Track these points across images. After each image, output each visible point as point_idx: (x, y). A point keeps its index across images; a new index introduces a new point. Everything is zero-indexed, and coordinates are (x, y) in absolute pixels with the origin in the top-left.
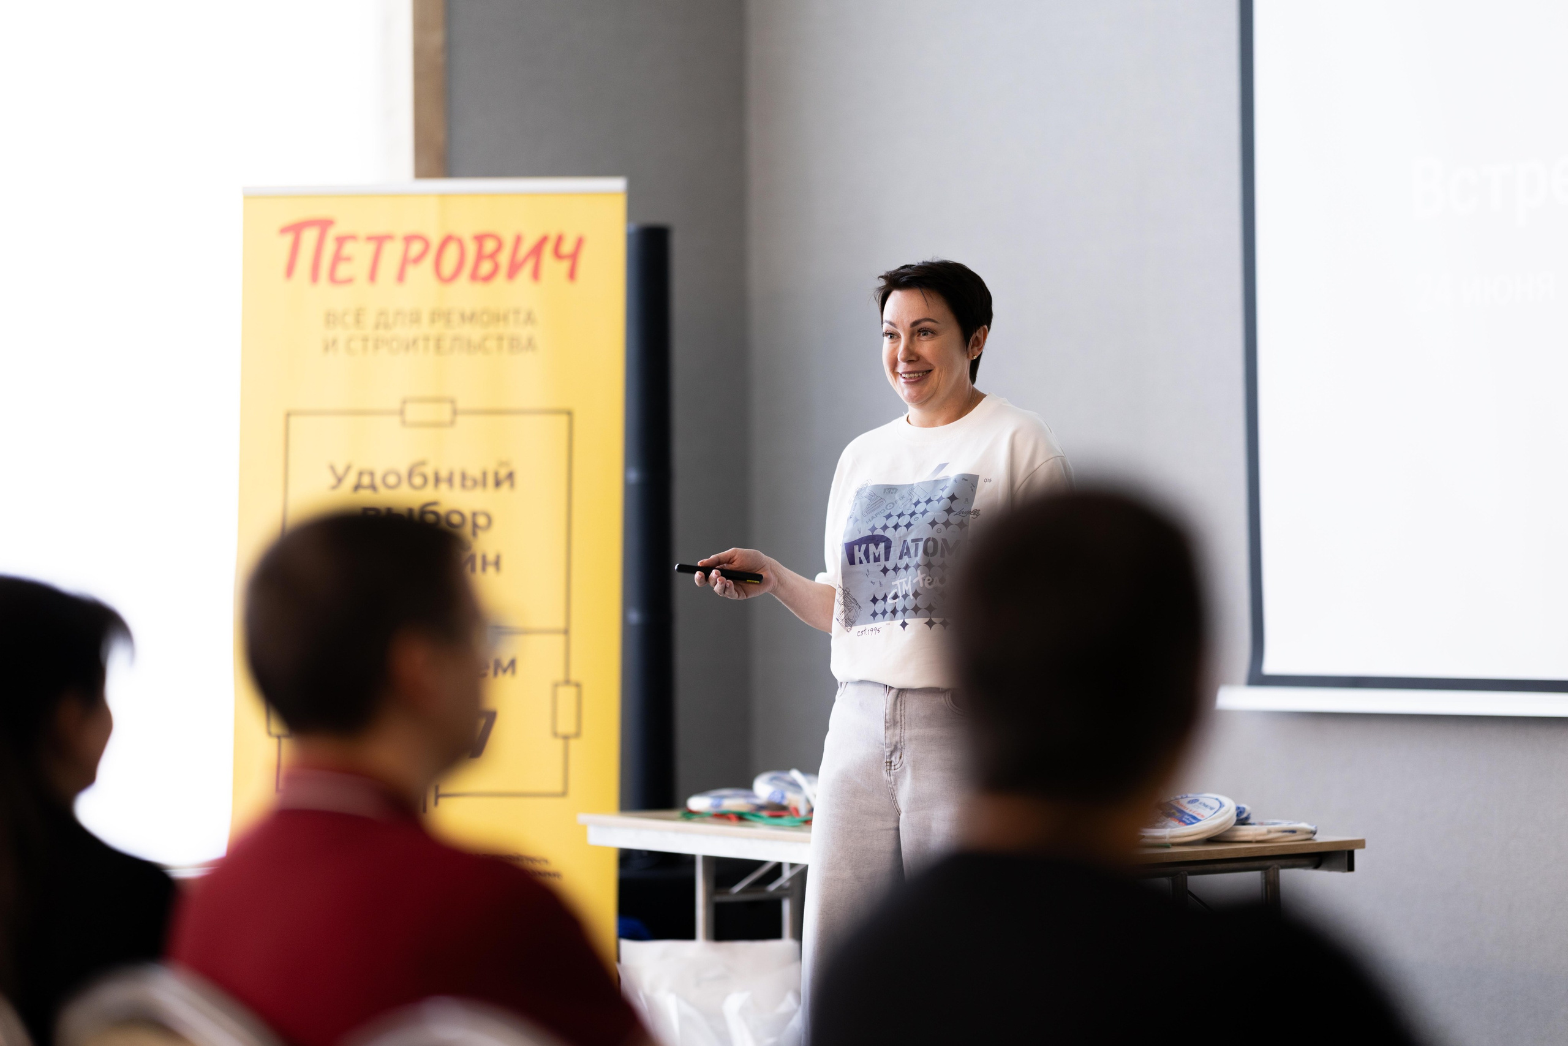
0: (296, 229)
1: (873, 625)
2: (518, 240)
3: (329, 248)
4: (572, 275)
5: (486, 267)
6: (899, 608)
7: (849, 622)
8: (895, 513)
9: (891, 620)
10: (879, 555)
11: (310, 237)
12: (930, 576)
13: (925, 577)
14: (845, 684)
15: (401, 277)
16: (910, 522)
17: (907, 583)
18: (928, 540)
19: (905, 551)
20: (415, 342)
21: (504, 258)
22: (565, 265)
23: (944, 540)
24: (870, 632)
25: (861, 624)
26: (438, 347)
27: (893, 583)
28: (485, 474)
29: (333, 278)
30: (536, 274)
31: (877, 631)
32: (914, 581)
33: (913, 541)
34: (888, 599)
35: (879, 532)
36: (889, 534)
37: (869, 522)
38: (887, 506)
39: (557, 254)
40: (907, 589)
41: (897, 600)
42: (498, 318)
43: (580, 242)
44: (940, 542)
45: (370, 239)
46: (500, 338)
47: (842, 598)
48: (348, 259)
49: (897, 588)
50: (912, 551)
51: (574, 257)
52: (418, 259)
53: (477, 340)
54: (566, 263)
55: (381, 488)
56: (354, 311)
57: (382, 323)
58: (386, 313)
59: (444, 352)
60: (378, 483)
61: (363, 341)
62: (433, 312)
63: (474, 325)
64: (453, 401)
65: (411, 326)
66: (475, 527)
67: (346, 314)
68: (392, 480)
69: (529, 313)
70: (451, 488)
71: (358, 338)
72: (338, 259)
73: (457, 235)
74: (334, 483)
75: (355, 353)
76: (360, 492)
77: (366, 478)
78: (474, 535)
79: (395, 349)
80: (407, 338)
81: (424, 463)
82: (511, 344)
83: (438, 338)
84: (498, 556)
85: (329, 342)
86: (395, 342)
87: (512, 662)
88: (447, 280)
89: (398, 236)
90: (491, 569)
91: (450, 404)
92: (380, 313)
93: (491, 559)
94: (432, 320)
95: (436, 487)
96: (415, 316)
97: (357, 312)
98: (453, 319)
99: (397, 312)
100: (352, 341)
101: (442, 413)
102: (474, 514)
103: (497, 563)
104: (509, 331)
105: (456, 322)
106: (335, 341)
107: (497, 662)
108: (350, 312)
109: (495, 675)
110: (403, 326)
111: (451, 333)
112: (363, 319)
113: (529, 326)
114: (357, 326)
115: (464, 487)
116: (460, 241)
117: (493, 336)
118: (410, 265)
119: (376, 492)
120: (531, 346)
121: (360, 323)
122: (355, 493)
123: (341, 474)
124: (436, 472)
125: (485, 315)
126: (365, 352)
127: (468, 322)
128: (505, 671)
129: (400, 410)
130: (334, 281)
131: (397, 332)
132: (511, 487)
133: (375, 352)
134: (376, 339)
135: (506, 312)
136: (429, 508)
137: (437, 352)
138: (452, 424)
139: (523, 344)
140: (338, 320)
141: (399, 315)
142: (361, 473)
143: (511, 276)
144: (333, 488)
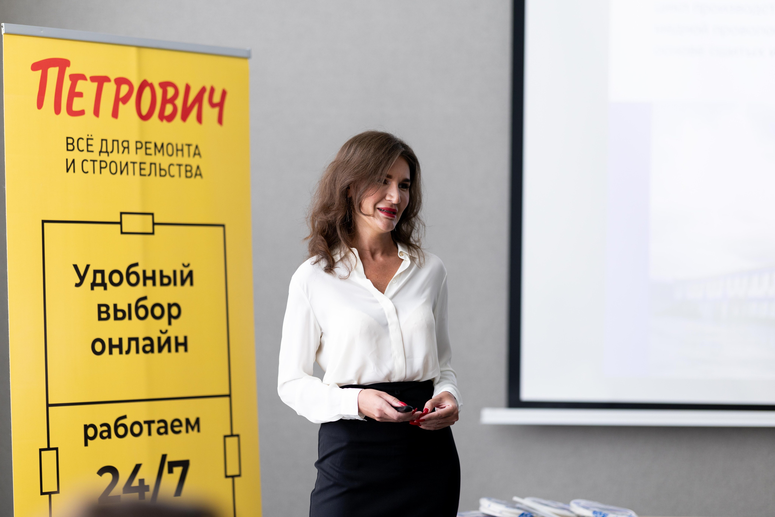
2: (188, 88)
3: (67, 84)
4: (220, 119)
15: (115, 114)
21: (179, 102)
22: (215, 112)
26: (141, 170)
29: (70, 110)
30: (199, 119)
39: (212, 103)
42: (178, 150)
43: (224, 93)
45: (94, 79)
46: (179, 166)
48: (80, 95)
51: (221, 105)
52: (125, 100)
53: (165, 166)
54: (216, 110)
55: (109, 285)
56: (85, 138)
57: (104, 149)
58: (106, 140)
59: (145, 175)
60: (107, 280)
61: (92, 163)
62: (137, 142)
63: (163, 154)
64: (152, 214)
65: (123, 152)
66: (170, 316)
67: (80, 140)
68: (116, 278)
69: (197, 147)
70: (154, 284)
71: (89, 160)
72: (73, 94)
73: (150, 81)
74: (78, 281)
75: (87, 172)
76: (95, 288)
77: (99, 276)
78: (170, 323)
79: (113, 171)
80: (121, 162)
81: (136, 265)
82: (186, 171)
83: (141, 163)
84: (186, 338)
85: (70, 162)
86: (113, 165)
87: (197, 421)
88: (145, 118)
89: (112, 79)
90: (181, 348)
91: (150, 217)
92: (102, 140)
93: (181, 340)
94: (137, 148)
95: (145, 284)
96: (125, 144)
97: (88, 139)
98: (150, 148)
99: (113, 141)
100: (85, 162)
101: (145, 224)
102: (170, 306)
103: (185, 344)
104: (185, 160)
105: (151, 151)
106: (73, 161)
107: (188, 421)
108: (83, 139)
109: (187, 431)
110: (118, 152)
111: (148, 160)
112: (91, 145)
113: (197, 157)
114: (88, 151)
115: (162, 284)
116: (151, 86)
117: (175, 163)
118: (121, 104)
119: (105, 288)
120: (198, 173)
121: (90, 148)
122: (92, 289)
123: (82, 273)
124: (144, 272)
125: (170, 147)
126: (94, 172)
127: (159, 151)
128: (193, 428)
129: (119, 220)
130: (71, 113)
131: (114, 156)
132: (192, 284)
133: (101, 173)
134: (101, 161)
135: (182, 145)
136: (141, 303)
137: (141, 175)
138: (153, 233)
139: (194, 171)
140: (75, 144)
141: (115, 143)
142: (95, 272)
143: (184, 118)
144: (77, 285)
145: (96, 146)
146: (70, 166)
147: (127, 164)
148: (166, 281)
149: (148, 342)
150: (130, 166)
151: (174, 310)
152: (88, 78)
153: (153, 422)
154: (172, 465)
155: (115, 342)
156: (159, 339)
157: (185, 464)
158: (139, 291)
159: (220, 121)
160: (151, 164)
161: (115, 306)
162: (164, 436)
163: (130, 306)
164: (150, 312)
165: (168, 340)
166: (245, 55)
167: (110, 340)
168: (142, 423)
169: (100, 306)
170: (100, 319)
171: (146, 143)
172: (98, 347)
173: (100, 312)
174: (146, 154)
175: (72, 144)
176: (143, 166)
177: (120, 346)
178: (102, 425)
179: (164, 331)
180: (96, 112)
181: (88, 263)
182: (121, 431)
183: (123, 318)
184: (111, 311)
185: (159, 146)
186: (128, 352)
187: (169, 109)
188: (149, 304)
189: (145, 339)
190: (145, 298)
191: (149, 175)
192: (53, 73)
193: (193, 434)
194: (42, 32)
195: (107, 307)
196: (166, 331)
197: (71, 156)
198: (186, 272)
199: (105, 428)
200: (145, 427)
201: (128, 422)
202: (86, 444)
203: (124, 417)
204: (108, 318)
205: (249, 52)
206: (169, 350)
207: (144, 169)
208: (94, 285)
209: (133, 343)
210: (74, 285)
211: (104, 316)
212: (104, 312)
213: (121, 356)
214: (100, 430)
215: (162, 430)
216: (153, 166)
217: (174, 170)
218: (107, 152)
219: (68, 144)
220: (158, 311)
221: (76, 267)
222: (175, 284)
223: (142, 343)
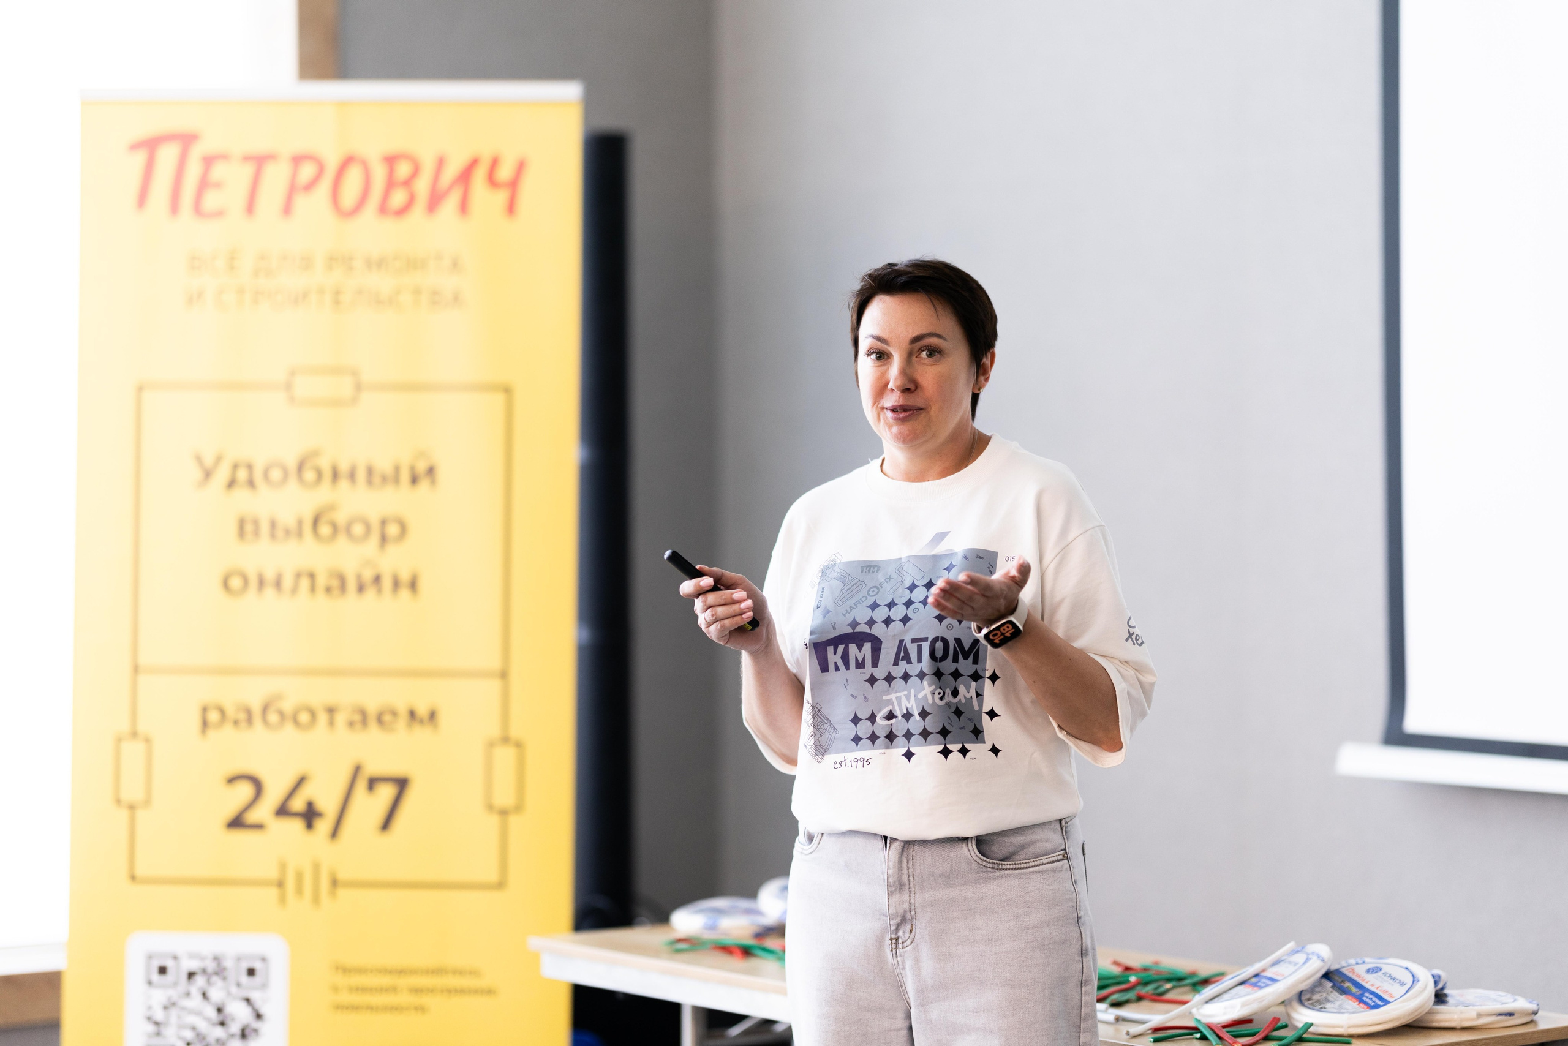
0: (151, 145)
1: (859, 754)
2: (441, 163)
3: (194, 171)
4: (511, 208)
5: (398, 198)
6: (900, 731)
7: (821, 749)
8: (883, 601)
9: (887, 747)
10: (864, 660)
11: (168, 155)
12: (940, 688)
13: (935, 689)
14: (820, 836)
15: (287, 209)
16: (906, 615)
17: (908, 698)
18: (936, 639)
19: (902, 654)
20: (305, 295)
21: (422, 186)
22: (501, 197)
23: (958, 641)
24: (854, 764)
25: (838, 752)
26: (337, 302)
27: (885, 698)
28: (397, 469)
29: (198, 209)
30: (464, 209)
31: (866, 763)
32: (920, 696)
33: (913, 641)
34: (878, 719)
35: (863, 628)
36: (878, 630)
37: (847, 615)
38: (869, 590)
39: (492, 181)
40: (909, 706)
41: (893, 721)
42: (414, 264)
43: (521, 167)
44: (952, 643)
45: (247, 158)
46: (417, 292)
47: (810, 717)
48: (218, 185)
49: (893, 705)
50: (913, 656)
51: (514, 185)
52: (310, 186)
54: (503, 193)
55: (261, 486)
58: (269, 255)
60: (258, 479)
61: (238, 291)
63: (383, 273)
64: (355, 372)
66: (384, 538)
68: (276, 475)
70: (353, 485)
71: (232, 288)
72: (206, 185)
73: (361, 155)
75: (227, 308)
76: (235, 490)
77: (242, 471)
78: (382, 549)
79: (280, 303)
80: (295, 289)
81: (317, 454)
82: (431, 298)
83: (335, 289)
84: (415, 574)
85: (194, 294)
86: (279, 294)
87: (433, 713)
88: (347, 214)
89: (284, 156)
90: (405, 592)
91: (351, 376)
93: (405, 577)
94: (329, 265)
95: (334, 484)
97: (230, 255)
101: (337, 387)
102: (385, 522)
103: (414, 585)
107: (412, 712)
109: (410, 729)
110: (291, 273)
111: (352, 282)
115: (369, 485)
116: (364, 163)
118: (299, 194)
119: (255, 490)
122: (229, 490)
123: (209, 466)
124: (334, 465)
125: (397, 260)
126: (241, 307)
127: (375, 268)
128: (422, 725)
129: (286, 382)
130: (201, 214)
132: (433, 485)
134: (255, 289)
135: (426, 256)
136: (324, 516)
137: (334, 308)
138: (355, 403)
139: (448, 299)
142: (235, 464)
143: (431, 209)
144: (200, 484)
146: (194, 300)
147: (307, 292)
148: (377, 480)
149: (335, 579)
151: (393, 529)
152: (236, 157)
153: (340, 708)
154: (374, 782)
155: (270, 576)
156: (359, 575)
157: (401, 783)
158: (322, 495)
159: (511, 210)
160: (357, 290)
161: (272, 521)
162: (363, 731)
163: (300, 521)
164: (342, 531)
165: (378, 577)
167: (260, 574)
168: (316, 708)
169: (242, 521)
170: (241, 540)
172: (236, 583)
177: (278, 583)
178: (236, 708)
179: (369, 561)
180: (248, 210)
181: (221, 450)
182: (274, 718)
183: (287, 539)
184: (264, 528)
186: (293, 593)
188: (341, 517)
189: (330, 576)
190: (333, 508)
195: (257, 521)
196: (374, 563)
198: (421, 467)
199: (243, 712)
200: (323, 716)
201: (288, 705)
202: (202, 735)
203: (283, 697)
204: (258, 537)
206: (379, 593)
208: (232, 483)
209: (305, 580)
210: (195, 484)
211: (249, 535)
213: (279, 598)
214: (231, 714)
215: (358, 724)
216: (360, 293)
217: (405, 299)
220: (358, 529)
222: (397, 486)
223: (323, 581)
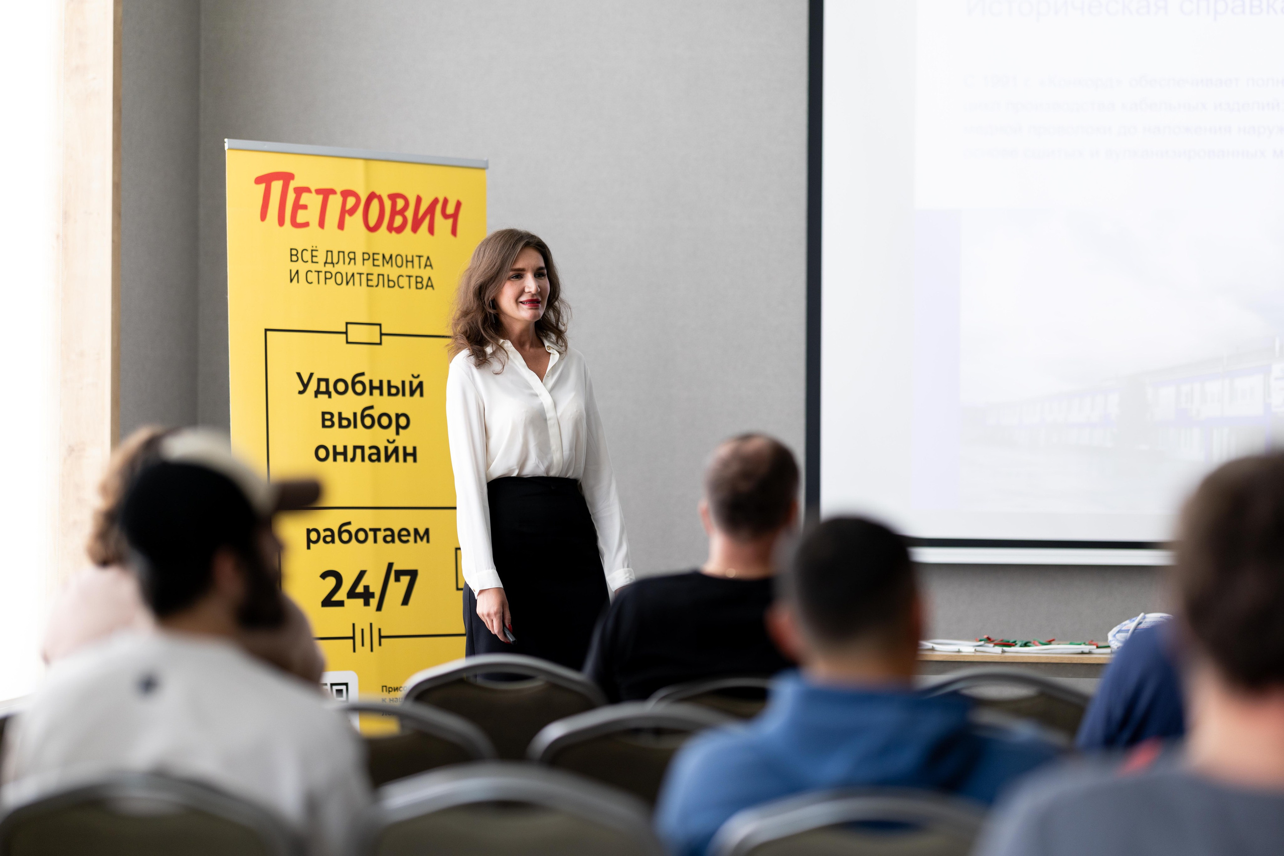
0: (267, 180)
2: (419, 200)
3: (291, 196)
4: (454, 230)
15: (341, 226)
20: (352, 277)
21: (409, 214)
22: (449, 224)
26: (368, 281)
29: (294, 222)
39: (444, 213)
42: (408, 261)
43: (458, 205)
45: (318, 192)
46: (409, 277)
48: (305, 207)
51: (455, 216)
52: (352, 212)
53: (393, 277)
54: (450, 221)
55: (333, 393)
56: (310, 249)
57: (329, 260)
58: (332, 252)
59: (372, 286)
60: (331, 389)
61: (317, 273)
62: (364, 253)
63: (392, 266)
64: (380, 325)
65: (349, 263)
66: (398, 426)
67: (304, 252)
68: (341, 387)
69: (428, 258)
70: (381, 394)
71: (313, 271)
72: (297, 206)
73: (378, 193)
74: (301, 388)
75: (312, 283)
76: (319, 396)
77: (323, 384)
78: (398, 433)
79: (339, 281)
80: (347, 273)
81: (362, 374)
82: (417, 282)
83: (368, 274)
84: (415, 448)
85: (293, 273)
86: (339, 276)
87: (427, 532)
88: (372, 229)
89: (338, 191)
90: (410, 459)
91: (378, 327)
92: (327, 251)
93: (410, 450)
94: (364, 260)
95: (371, 394)
96: (352, 256)
97: (312, 250)
98: (377, 260)
99: (339, 252)
100: (309, 273)
101: (373, 334)
102: (398, 416)
103: (414, 454)
104: (415, 272)
105: (380, 262)
106: (297, 272)
107: (416, 531)
108: (307, 250)
109: (416, 541)
110: (344, 263)
111: (376, 271)
112: (316, 256)
113: (428, 268)
114: (312, 262)
115: (390, 394)
116: (380, 198)
117: (404, 275)
118: (347, 216)
119: (330, 397)
120: (430, 284)
121: (315, 259)
122: (316, 396)
123: (305, 381)
124: (371, 382)
125: (399, 258)
126: (319, 283)
127: (388, 263)
128: (422, 539)
129: (344, 330)
130: (295, 224)
131: (340, 267)
132: (422, 395)
133: (326, 283)
134: (326, 272)
135: (413, 256)
136: (367, 412)
137: (368, 286)
138: (380, 344)
139: (425, 283)
140: (299, 255)
141: (341, 254)
142: (319, 380)
143: (415, 229)
144: (301, 392)
145: (321, 258)
146: (294, 277)
147: (353, 275)
148: (393, 391)
149: (374, 451)
150: (357, 277)
151: (403, 421)
152: (313, 190)
153: (379, 530)
154: (399, 574)
155: (340, 449)
156: (386, 448)
157: (413, 574)
158: (366, 400)
159: (454, 232)
160: (379, 275)
161: (340, 414)
162: (391, 544)
163: (355, 414)
164: (376, 421)
165: (396, 450)
166: (482, 165)
167: (335, 447)
168: (368, 530)
169: (324, 414)
170: (324, 426)
171: (374, 254)
172: (322, 453)
173: (324, 420)
174: (374, 265)
175: (296, 255)
176: (370, 277)
177: (344, 453)
178: (325, 530)
179: (391, 440)
180: (322, 224)
181: (312, 372)
182: (345, 537)
183: (348, 426)
184: (336, 419)
185: (387, 257)
186: (353, 460)
187: (398, 221)
188: (375, 413)
189: (371, 448)
190: (371, 407)
191: (377, 286)
192: (277, 186)
193: (422, 544)
194: (266, 147)
195: (332, 415)
196: (394, 441)
197: (294, 267)
198: (416, 383)
199: (329, 533)
200: (371, 534)
201: (353, 529)
202: (309, 547)
203: (349, 523)
204: (333, 425)
205: (487, 162)
206: (397, 460)
207: (371, 280)
208: (317, 393)
209: (359, 451)
210: (298, 392)
211: (328, 423)
212: (328, 420)
213: (346, 463)
214: (323, 534)
215: (389, 539)
216: (381, 277)
217: (404, 281)
218: (332, 263)
219: (291, 255)
220: (385, 420)
221: (299, 374)
222: (404, 394)
223: (367, 452)
